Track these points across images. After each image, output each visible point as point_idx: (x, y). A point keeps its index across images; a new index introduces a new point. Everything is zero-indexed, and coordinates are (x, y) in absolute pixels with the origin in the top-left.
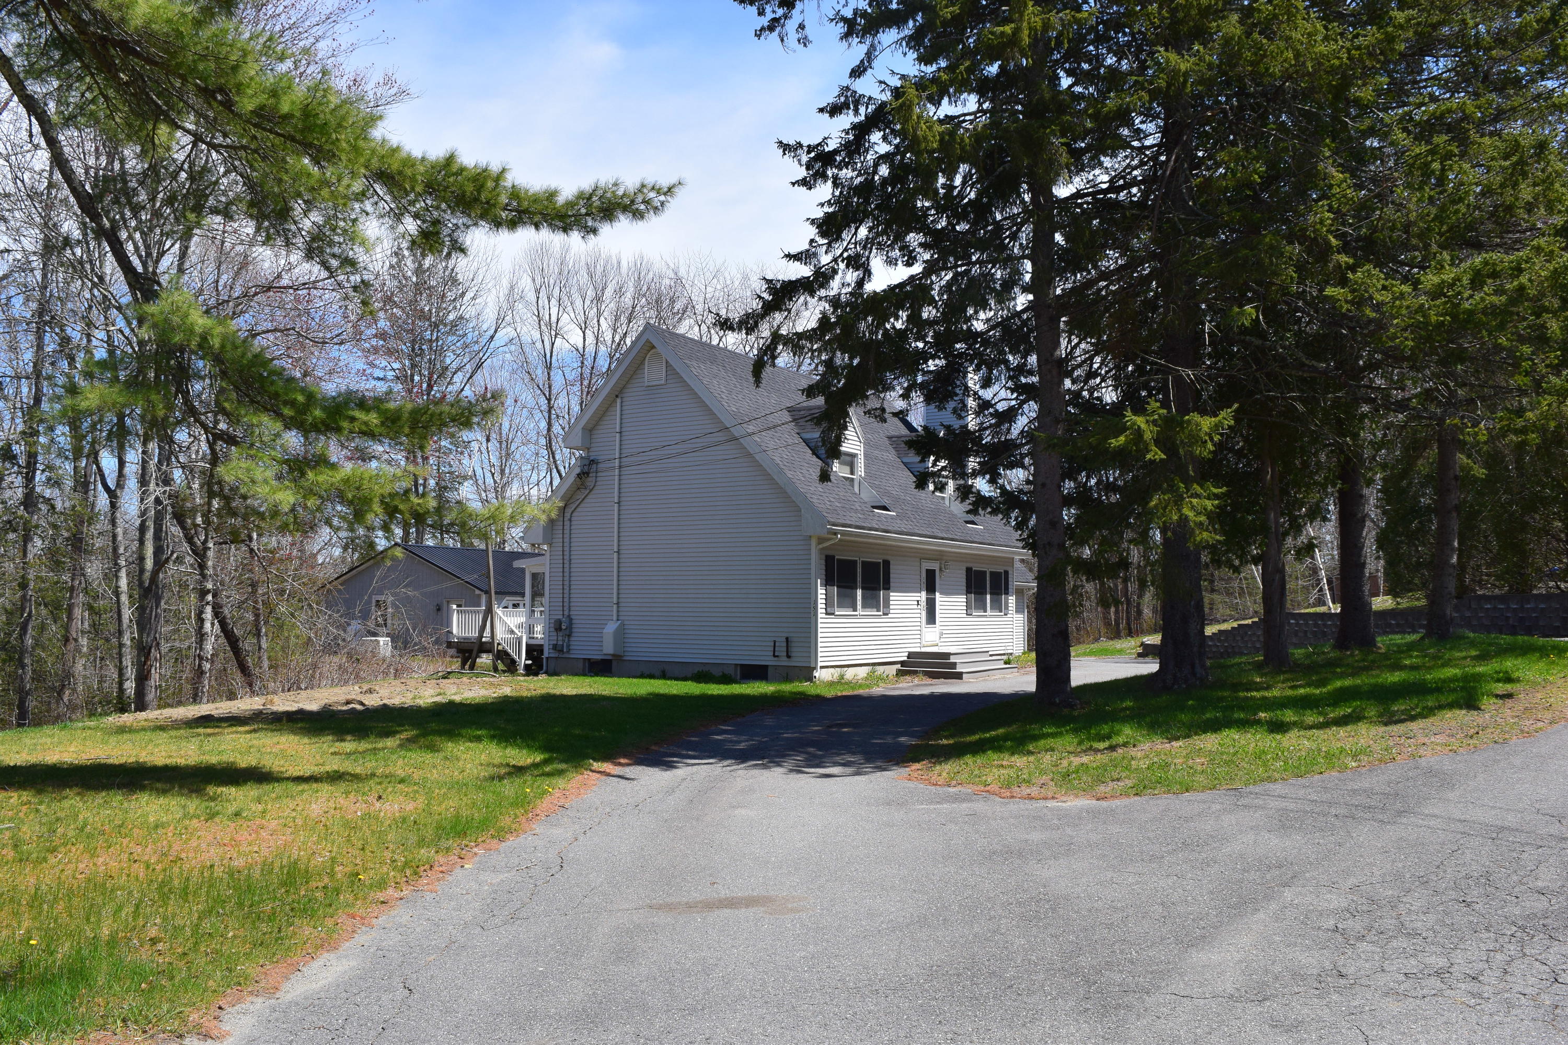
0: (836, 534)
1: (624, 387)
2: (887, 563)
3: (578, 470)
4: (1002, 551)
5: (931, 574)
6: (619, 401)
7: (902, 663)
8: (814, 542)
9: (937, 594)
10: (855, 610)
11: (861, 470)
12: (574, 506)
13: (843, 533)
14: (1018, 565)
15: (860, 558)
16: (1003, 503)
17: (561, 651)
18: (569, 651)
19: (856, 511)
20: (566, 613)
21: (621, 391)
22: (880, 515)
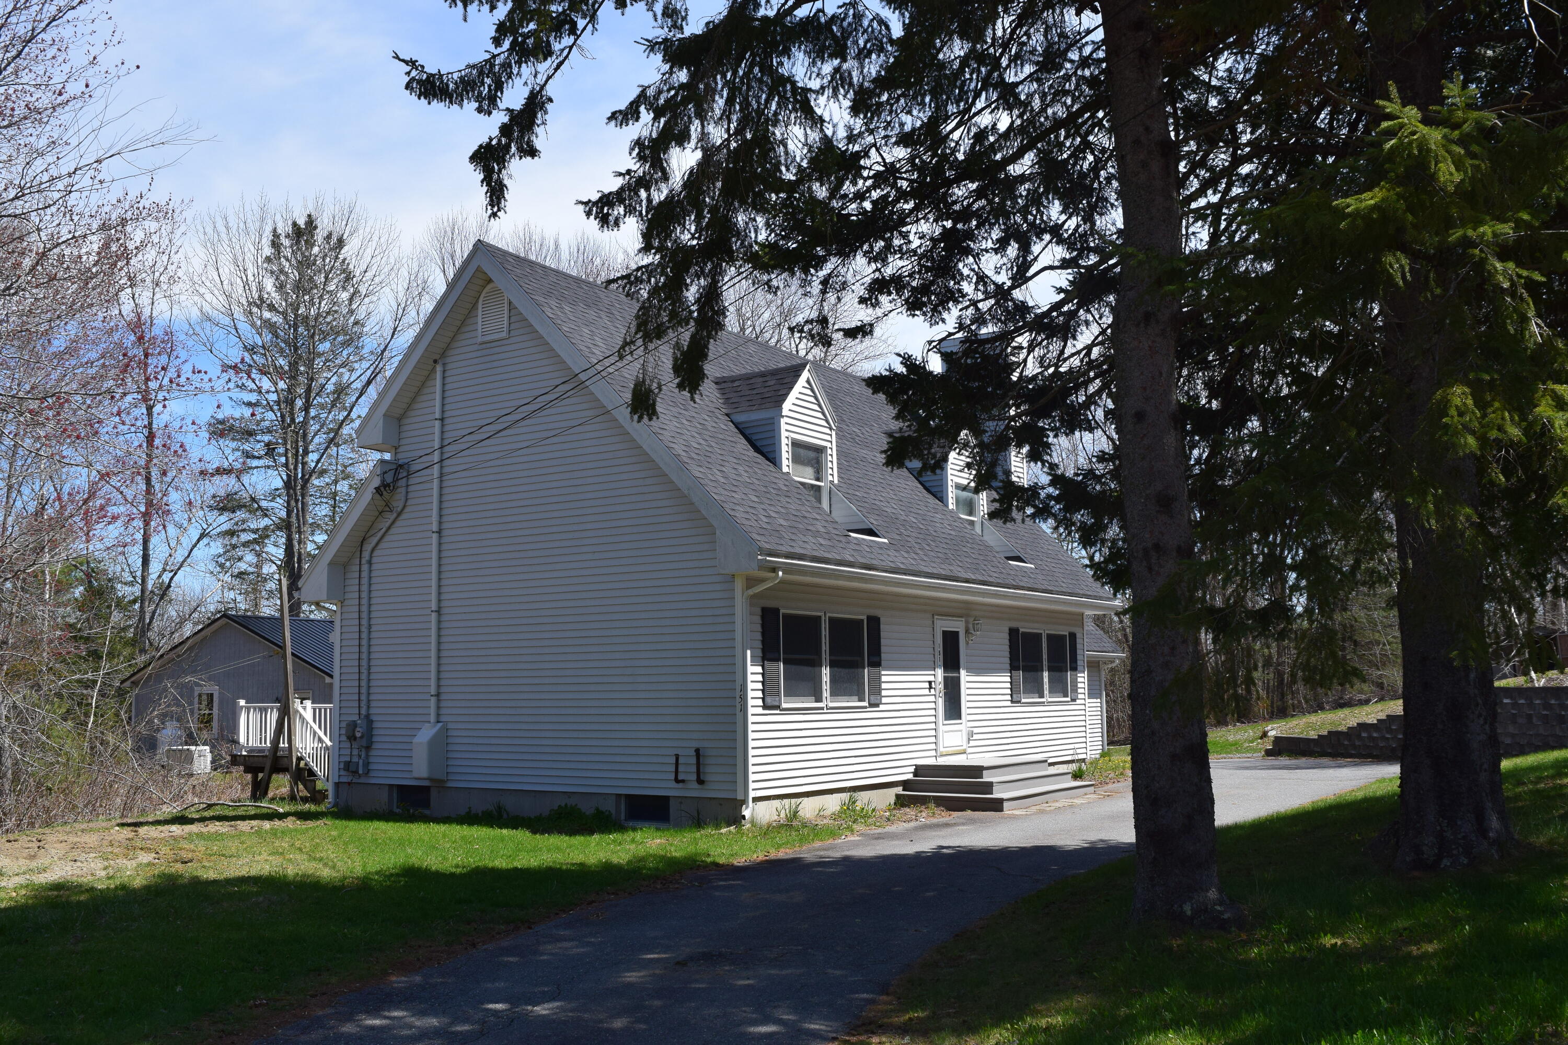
0: (774, 570)
1: (448, 347)
2: (874, 622)
3: (377, 482)
4: (1065, 602)
5: (951, 643)
6: (439, 368)
7: (906, 784)
8: (739, 585)
9: (963, 673)
10: (819, 699)
11: (832, 474)
12: (374, 540)
13: (788, 569)
14: (1090, 626)
15: (826, 613)
16: (1057, 499)
17: (355, 772)
18: (367, 772)
19: (817, 534)
20: (363, 712)
21: (443, 354)
22: (859, 542)
